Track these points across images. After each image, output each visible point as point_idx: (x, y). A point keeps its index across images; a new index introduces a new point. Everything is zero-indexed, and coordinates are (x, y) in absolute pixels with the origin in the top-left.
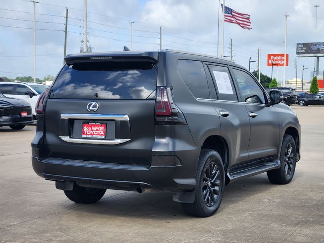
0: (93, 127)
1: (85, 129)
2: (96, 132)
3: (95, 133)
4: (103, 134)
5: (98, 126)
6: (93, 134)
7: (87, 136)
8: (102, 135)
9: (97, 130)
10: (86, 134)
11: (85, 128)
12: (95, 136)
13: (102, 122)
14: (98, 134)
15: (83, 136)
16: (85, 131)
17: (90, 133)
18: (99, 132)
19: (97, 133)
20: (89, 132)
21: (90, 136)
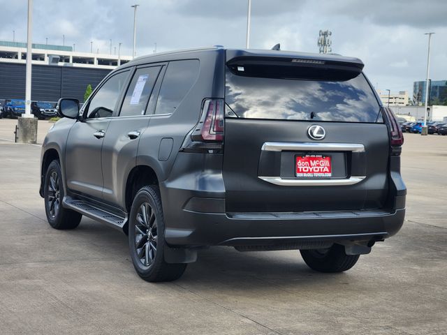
0: (311, 161)
1: (301, 164)
2: (316, 169)
3: (315, 171)
4: (328, 170)
5: (319, 159)
6: (313, 172)
7: (305, 175)
8: (326, 172)
9: (319, 165)
10: (302, 172)
11: (299, 164)
12: (316, 175)
13: (326, 154)
14: (320, 172)
15: (299, 175)
16: (300, 168)
17: (307, 171)
18: (322, 168)
19: (318, 171)
20: (306, 169)
21: (309, 175)
